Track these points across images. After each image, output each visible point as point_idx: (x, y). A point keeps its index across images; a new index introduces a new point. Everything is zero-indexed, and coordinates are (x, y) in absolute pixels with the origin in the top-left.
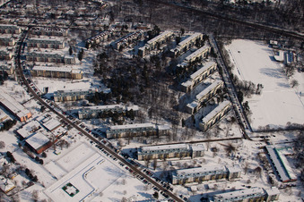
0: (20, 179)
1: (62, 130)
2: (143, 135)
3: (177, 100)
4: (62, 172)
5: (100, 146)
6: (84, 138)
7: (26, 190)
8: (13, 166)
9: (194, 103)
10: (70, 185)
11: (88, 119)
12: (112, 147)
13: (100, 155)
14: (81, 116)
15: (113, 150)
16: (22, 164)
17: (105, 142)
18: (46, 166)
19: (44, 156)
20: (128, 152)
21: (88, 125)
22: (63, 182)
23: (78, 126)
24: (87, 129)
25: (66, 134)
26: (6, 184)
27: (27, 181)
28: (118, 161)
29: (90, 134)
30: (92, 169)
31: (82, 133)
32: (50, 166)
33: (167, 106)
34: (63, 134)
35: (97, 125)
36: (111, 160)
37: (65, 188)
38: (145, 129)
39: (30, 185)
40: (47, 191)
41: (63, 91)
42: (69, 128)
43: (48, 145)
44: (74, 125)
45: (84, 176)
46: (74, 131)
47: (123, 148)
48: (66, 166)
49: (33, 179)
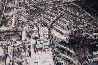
0: (27, 53)
1: (48, 47)
2: (68, 61)
3: (88, 56)
4: (38, 58)
5: (54, 57)
6: (51, 53)
7: (26, 57)
8: (29, 50)
9: (91, 60)
10: (37, 62)
11: (57, 48)
12: (57, 59)
13: (52, 59)
14: (55, 46)
15: (56, 60)
16: (31, 50)
17: (56, 57)
18: (36, 54)
19: (38, 51)
20: (60, 63)
21: (56, 50)
22: (36, 61)
23: (53, 48)
24: (54, 50)
25: (48, 49)
26: (23, 53)
27: (29, 55)
28: (55, 64)
29: (54, 52)
30: (47, 62)
31: (52, 51)
32: (37, 55)
33: (83, 56)
34: (47, 48)
35: (58, 51)
36: (53, 62)
37: (35, 63)
38: (69, 59)
39: (28, 56)
40: (31, 61)
41: (56, 36)
42: (50, 48)
43: (41, 49)
44: (52, 47)
45: (43, 62)
46: (51, 49)
47: (59, 61)
48: (41, 57)
49: (30, 55)
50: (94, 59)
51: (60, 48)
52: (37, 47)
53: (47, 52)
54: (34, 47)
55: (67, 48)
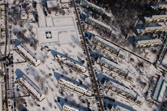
0: (32, 17)
1: (67, 5)
2: (103, 30)
4: (52, 25)
5: (78, 24)
6: (74, 16)
7: (30, 23)
8: (34, 10)
10: (50, 33)
11: (84, 7)
12: (84, 27)
13: (75, 28)
14: (81, 4)
15: (83, 29)
16: (38, 11)
17: (82, 23)
18: (47, 18)
19: (50, 13)
20: (89, 34)
21: (82, 10)
22: (48, 29)
23: (77, 8)
24: (79, 12)
25: (68, 8)
26: (24, 16)
27: (34, 20)
28: (81, 35)
29: (79, 15)
30: (67, 32)
31: (76, 12)
32: (49, 19)
33: (127, 24)
34: (66, 8)
35: (85, 12)
36: (78, 33)
37: (47, 33)
38: (105, 28)
39: (34, 22)
40: (39, 29)
42: (71, 7)
43: (55, 9)
44: (75, 7)
45: (60, 33)
46: (72, 9)
47: (88, 31)
48: (56, 23)
49: (37, 20)
50: (147, 29)
51: (90, 9)
52: (49, 6)
53: (66, 15)
54: (43, 5)
55: (102, 9)
